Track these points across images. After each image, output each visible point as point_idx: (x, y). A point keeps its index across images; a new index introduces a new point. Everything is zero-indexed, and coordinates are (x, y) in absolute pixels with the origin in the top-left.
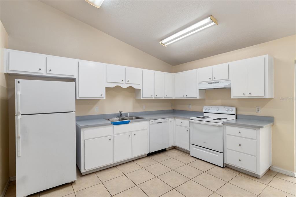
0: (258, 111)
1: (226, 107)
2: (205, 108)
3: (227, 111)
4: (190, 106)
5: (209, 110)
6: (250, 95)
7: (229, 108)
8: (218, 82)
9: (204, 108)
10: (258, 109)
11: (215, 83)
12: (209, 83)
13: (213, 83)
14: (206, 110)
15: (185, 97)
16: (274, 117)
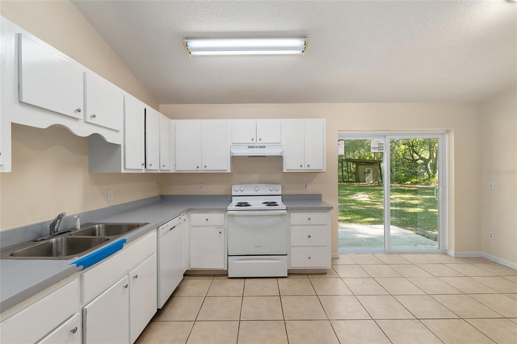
0: (306, 188)
1: (269, 185)
2: (235, 188)
3: (271, 191)
4: (201, 186)
5: (242, 191)
6: (308, 168)
7: (274, 186)
8: (264, 147)
9: (233, 188)
10: (306, 185)
11: (261, 147)
12: (249, 147)
13: (257, 147)
14: (236, 191)
15: (202, 170)
16: (321, 195)
